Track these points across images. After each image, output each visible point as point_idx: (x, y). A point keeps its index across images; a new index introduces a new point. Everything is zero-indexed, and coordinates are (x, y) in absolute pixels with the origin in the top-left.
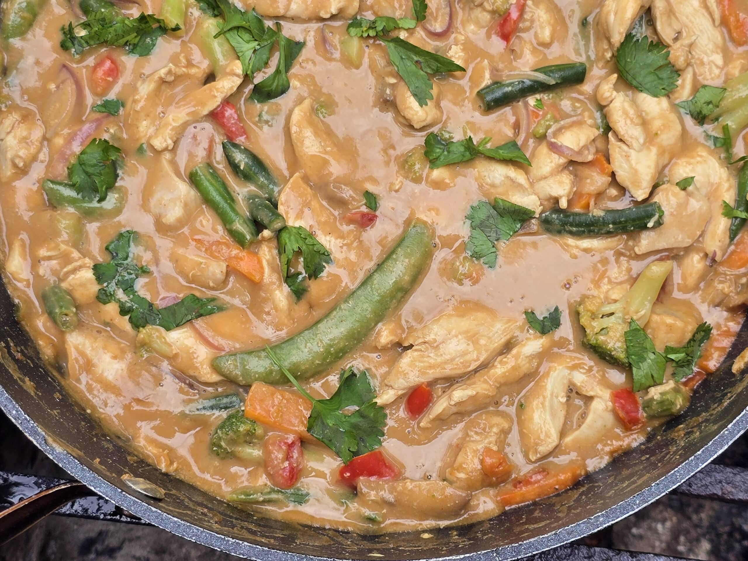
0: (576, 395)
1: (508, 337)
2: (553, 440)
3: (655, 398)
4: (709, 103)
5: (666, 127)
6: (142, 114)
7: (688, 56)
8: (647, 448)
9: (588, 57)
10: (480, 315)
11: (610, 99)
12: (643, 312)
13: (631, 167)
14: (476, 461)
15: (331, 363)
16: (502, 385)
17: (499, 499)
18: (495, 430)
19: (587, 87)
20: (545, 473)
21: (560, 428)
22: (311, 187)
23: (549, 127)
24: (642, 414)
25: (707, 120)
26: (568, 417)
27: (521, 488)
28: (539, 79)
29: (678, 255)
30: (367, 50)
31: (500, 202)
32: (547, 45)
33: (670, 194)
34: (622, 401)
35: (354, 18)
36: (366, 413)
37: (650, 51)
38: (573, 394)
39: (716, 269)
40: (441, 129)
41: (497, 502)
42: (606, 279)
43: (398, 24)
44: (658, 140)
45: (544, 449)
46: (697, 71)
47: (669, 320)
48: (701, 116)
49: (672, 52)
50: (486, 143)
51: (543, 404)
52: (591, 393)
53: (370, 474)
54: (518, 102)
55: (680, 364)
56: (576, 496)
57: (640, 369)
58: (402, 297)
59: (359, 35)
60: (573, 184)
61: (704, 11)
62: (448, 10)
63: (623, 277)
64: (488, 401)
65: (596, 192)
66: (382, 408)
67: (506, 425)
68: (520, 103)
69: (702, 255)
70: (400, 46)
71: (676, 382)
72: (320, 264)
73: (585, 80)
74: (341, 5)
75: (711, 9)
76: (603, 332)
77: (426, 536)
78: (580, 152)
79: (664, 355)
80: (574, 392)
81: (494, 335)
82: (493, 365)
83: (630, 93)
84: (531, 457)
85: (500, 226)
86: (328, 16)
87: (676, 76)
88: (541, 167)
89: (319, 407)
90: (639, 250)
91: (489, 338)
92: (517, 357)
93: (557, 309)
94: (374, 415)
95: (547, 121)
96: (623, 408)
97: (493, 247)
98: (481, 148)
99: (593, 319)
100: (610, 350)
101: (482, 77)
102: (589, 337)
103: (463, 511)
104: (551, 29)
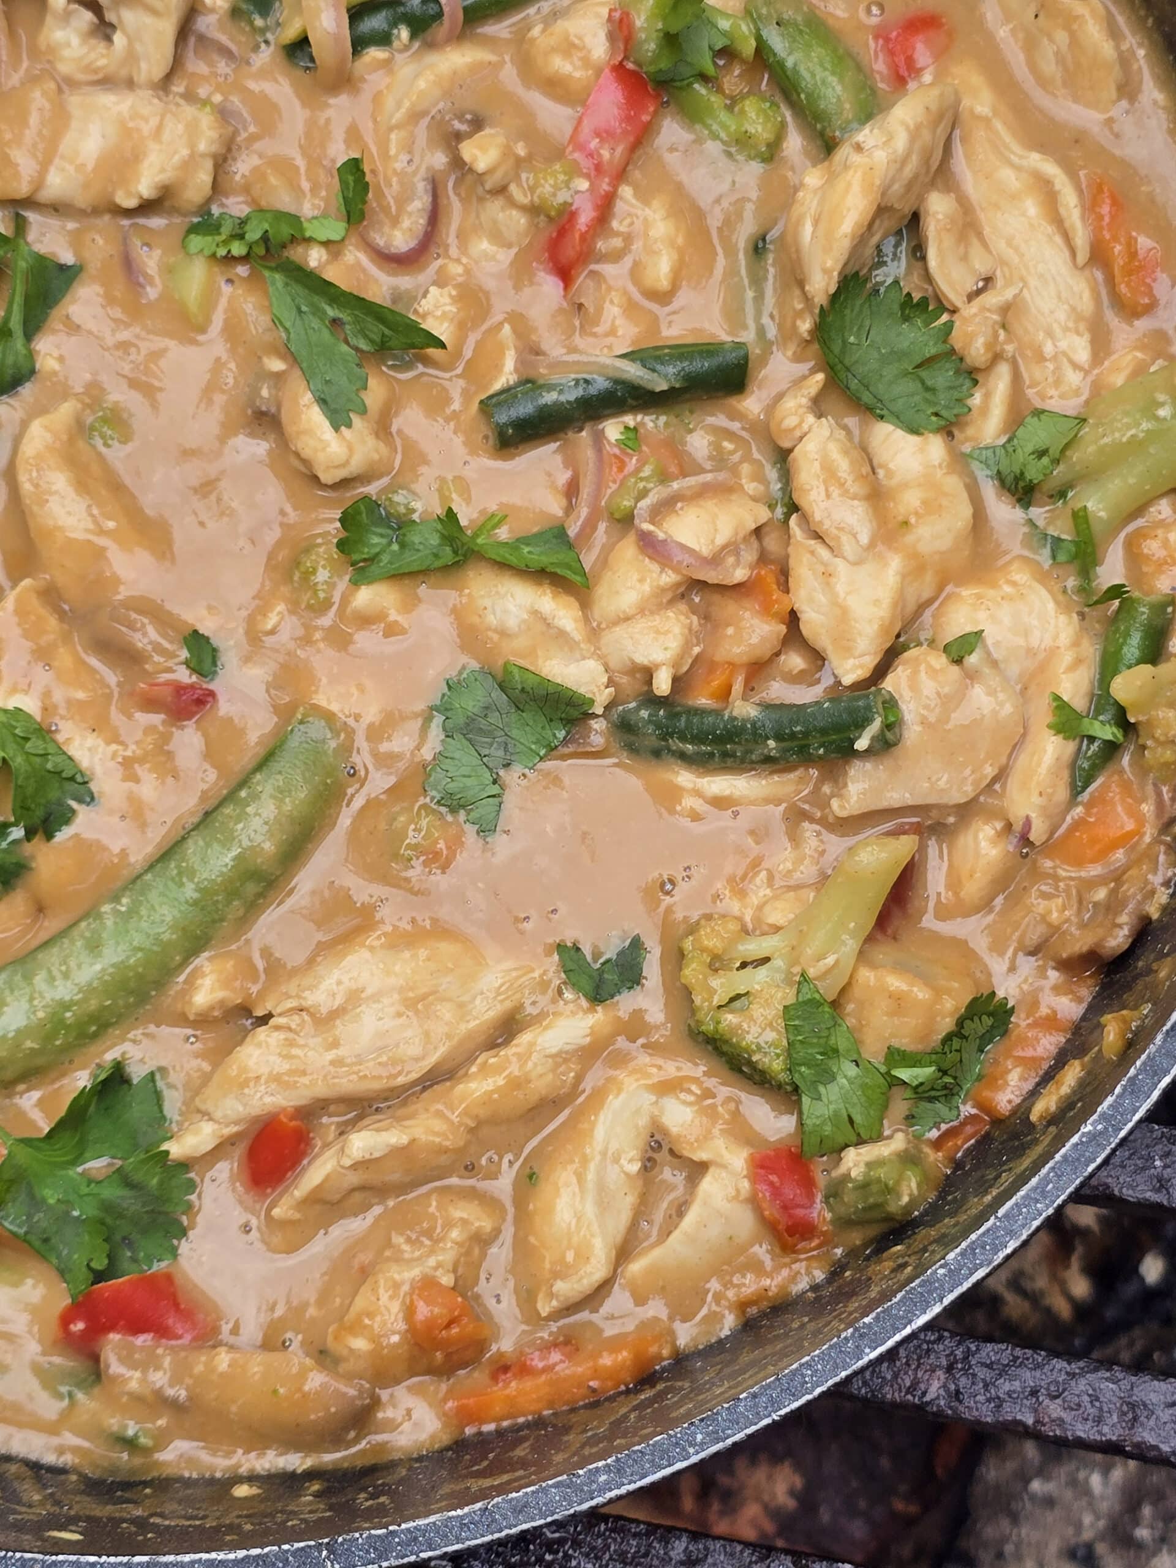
0: (669, 1158)
1: (508, 1005)
2: (596, 1270)
3: (853, 1174)
4: (1041, 453)
5: (931, 507)
7: (996, 336)
8: (818, 1299)
9: (761, 331)
10: (446, 948)
11: (798, 434)
12: (830, 960)
13: (835, 603)
14: (396, 1309)
15: (66, 1049)
16: (480, 1123)
17: (450, 1404)
18: (455, 1234)
19: (752, 403)
20: (568, 1348)
21: (619, 1238)
22: (62, 615)
23: (643, 494)
24: (820, 1213)
25: (1037, 495)
26: (641, 1212)
27: (507, 1385)
28: (625, 376)
29: (944, 825)
30: (227, 289)
31: (516, 671)
32: (663, 297)
33: (924, 669)
34: (774, 1178)
35: (204, 210)
36: (138, 1177)
37: (906, 319)
38: (663, 1156)
39: (1035, 862)
40: (392, 488)
41: (445, 1414)
42: (763, 874)
43: (301, 229)
44: (910, 539)
45: (567, 1288)
46: (1025, 375)
47: (896, 982)
48: (1021, 484)
49: (957, 324)
50: (497, 525)
51: (580, 1177)
52: (701, 1155)
53: (136, 1327)
54: (581, 430)
55: (922, 1093)
56: (623, 1411)
57: (819, 1099)
58: (260, 895)
59: (207, 252)
60: (691, 637)
61: (1050, 229)
62: (427, 199)
63: (807, 871)
64: (444, 1160)
65: (745, 659)
66: (184, 1165)
67: (484, 1223)
68: (584, 433)
69: (999, 825)
70: (298, 281)
71: (918, 1137)
72: (60, 803)
73: (749, 390)
74: (164, 178)
75: (1067, 224)
76: (737, 1004)
77: (242, 1491)
78: (715, 560)
79: (883, 1069)
80: (665, 1149)
81: (474, 999)
82: (466, 1074)
83: (852, 421)
84: (539, 1306)
85: (515, 733)
86: (131, 203)
87: (968, 383)
88: (617, 592)
89: (24, 1155)
90: (842, 807)
91: (461, 1006)
92: (523, 1058)
93: (636, 944)
94: (161, 1183)
95: (642, 479)
96: (776, 1192)
97: (495, 782)
98: (480, 541)
99: (716, 970)
100: (746, 1050)
101: (498, 368)
102: (700, 1015)
103: (352, 1434)
104: (675, 257)
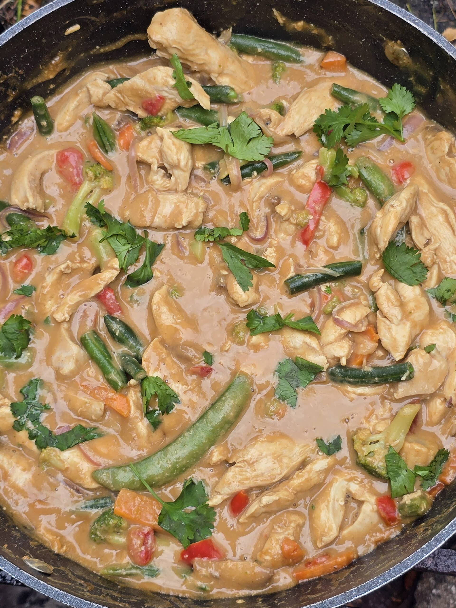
0: (352, 500)
1: (303, 457)
2: (334, 533)
3: (407, 503)
4: (449, 291)
5: (417, 307)
6: (48, 296)
7: (433, 257)
8: (400, 539)
9: (364, 257)
10: (284, 441)
11: (378, 287)
12: (398, 441)
13: (392, 337)
14: (278, 547)
15: (177, 475)
16: (298, 492)
17: (294, 574)
18: (293, 525)
19: (363, 278)
20: (327, 557)
21: (340, 524)
22: (166, 348)
23: (334, 307)
24: (398, 514)
25: (447, 302)
26: (345, 516)
27: (310, 568)
28: (327, 273)
29: (426, 399)
30: (208, 250)
31: (299, 359)
32: (335, 248)
33: (419, 355)
34: (384, 505)
35: (200, 227)
36: (200, 512)
37: (407, 253)
38: (350, 499)
39: (453, 409)
40: (259, 307)
41: (293, 577)
42: (374, 416)
43: (229, 233)
44: (412, 317)
45: (326, 539)
46: (441, 267)
47: (417, 447)
48: (443, 299)
49: (422, 254)
50: (291, 317)
51: (327, 506)
52: (362, 499)
53: (203, 556)
54: (314, 288)
55: (426, 479)
56: (347, 574)
57: (396, 481)
58: (229, 428)
59: (202, 240)
60: (351, 347)
61: (446, 224)
62: (265, 222)
63: (387, 415)
64: (288, 503)
65: (367, 354)
66: (213, 508)
67: (301, 521)
68: (315, 289)
69: (442, 399)
70: (231, 249)
71: (424, 491)
72: (171, 404)
73: (362, 273)
74: (190, 219)
75: (452, 223)
76: (370, 455)
77: (240, 602)
78: (356, 325)
79: (414, 472)
80: (351, 497)
81: (293, 456)
82: (292, 478)
83: (392, 282)
84: (318, 545)
85: (300, 377)
86: (180, 227)
87: (426, 271)
88: (328, 336)
89: (168, 507)
90: (397, 396)
91: (290, 458)
92: (309, 472)
93: (339, 438)
94: (207, 513)
95: (333, 302)
96: (384, 509)
97: (295, 392)
98: (286, 321)
99: (364, 445)
100: (375, 468)
101: (289, 271)
102: (360, 458)
103: (268, 584)
104: (338, 236)
